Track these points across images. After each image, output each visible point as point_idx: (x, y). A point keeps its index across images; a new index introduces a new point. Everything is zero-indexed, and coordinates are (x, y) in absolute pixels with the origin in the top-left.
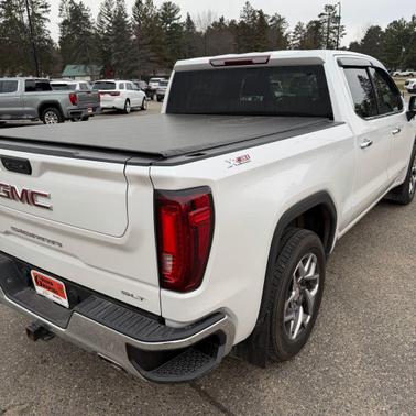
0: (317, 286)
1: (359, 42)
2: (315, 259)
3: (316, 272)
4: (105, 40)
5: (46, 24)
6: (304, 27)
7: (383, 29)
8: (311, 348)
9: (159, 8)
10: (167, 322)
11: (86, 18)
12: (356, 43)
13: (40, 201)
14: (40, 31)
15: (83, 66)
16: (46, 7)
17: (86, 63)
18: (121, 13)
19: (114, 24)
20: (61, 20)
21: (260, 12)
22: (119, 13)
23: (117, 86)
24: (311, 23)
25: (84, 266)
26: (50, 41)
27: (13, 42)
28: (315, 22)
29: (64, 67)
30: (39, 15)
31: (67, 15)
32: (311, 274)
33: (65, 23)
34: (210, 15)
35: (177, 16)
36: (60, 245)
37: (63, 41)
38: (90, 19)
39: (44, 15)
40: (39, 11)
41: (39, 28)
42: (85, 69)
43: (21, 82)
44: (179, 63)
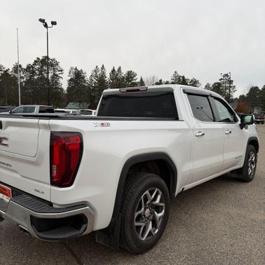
0: (163, 211)
1: (245, 95)
2: (160, 193)
3: (161, 201)
4: (93, 90)
5: (60, 80)
6: (211, 86)
7: (260, 88)
8: (157, 250)
9: (125, 73)
10: (54, 206)
11: (83, 78)
12: (243, 96)
13: (4, 142)
14: (57, 83)
15: (78, 104)
16: (62, 71)
17: (80, 102)
18: (103, 76)
19: (99, 81)
20: (69, 78)
21: (183, 77)
22: (102, 76)
23: (93, 113)
24: (215, 84)
25: (20, 177)
26: (62, 89)
27: (41, 89)
28: (217, 83)
29: (67, 104)
30: (57, 75)
31: (72, 76)
32: (158, 201)
33: (71, 80)
34: (153, 78)
35: (135, 78)
36: (11, 166)
37: (69, 89)
38: (86, 79)
39: (60, 75)
40: (57, 73)
41: (56, 82)
42: (79, 105)
43: (37, 108)
44: (105, 91)
